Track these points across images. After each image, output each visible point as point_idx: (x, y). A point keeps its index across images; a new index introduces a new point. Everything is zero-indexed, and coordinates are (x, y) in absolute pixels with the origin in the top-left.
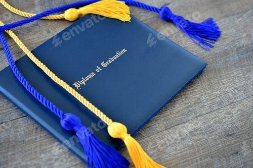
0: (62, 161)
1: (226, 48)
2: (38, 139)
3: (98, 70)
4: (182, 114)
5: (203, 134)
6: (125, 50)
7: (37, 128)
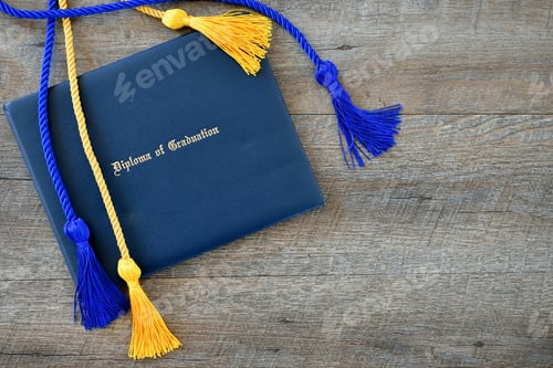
0: (51, 267)
1: (383, 176)
2: (36, 223)
3: (160, 151)
4: (242, 264)
5: (251, 304)
6: (216, 130)
7: (40, 205)
